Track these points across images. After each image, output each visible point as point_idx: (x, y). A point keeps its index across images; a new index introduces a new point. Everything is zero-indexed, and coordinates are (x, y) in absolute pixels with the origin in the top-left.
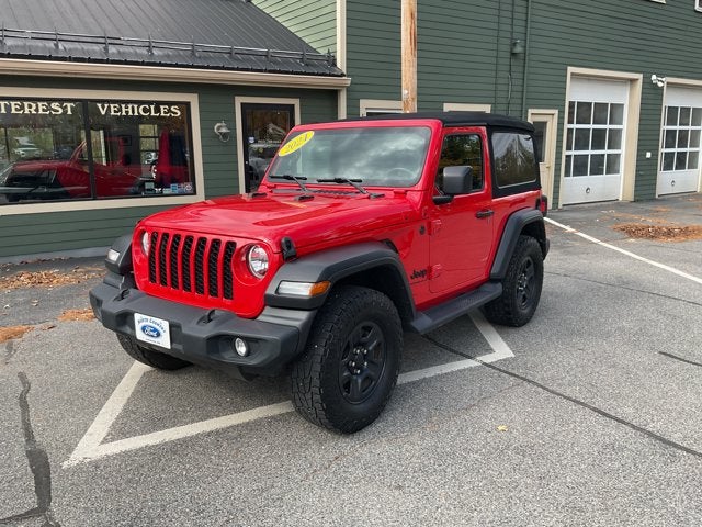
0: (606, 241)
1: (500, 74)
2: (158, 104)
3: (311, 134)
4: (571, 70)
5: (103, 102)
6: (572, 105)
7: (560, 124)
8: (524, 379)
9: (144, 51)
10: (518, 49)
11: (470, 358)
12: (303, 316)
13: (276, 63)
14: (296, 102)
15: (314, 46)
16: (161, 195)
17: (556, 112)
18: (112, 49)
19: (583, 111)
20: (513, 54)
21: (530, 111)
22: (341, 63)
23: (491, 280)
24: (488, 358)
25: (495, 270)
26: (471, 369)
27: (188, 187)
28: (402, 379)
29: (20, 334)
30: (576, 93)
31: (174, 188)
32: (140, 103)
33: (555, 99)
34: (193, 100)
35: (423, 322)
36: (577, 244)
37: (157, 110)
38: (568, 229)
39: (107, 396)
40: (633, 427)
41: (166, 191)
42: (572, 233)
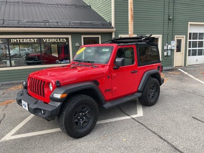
0: (197, 78)
1: (165, 25)
2: (60, 38)
3: (85, 48)
4: (189, 23)
5: (45, 38)
6: (190, 34)
7: (186, 40)
8: (141, 124)
9: (56, 24)
10: (171, 17)
11: (129, 115)
12: (59, 104)
13: (93, 25)
14: (99, 36)
15: (106, 20)
16: (61, 63)
17: (185, 36)
18: (47, 24)
19: (195, 36)
20: (169, 19)
21: (176, 36)
22: (113, 25)
23: (138, 92)
24: (134, 116)
25: (139, 89)
26: (127, 120)
27: (68, 61)
28: (98, 123)
29: (11, 103)
30: (191, 30)
31: (64, 61)
32: (55, 38)
33: (184, 32)
34: (69, 37)
35: (107, 105)
36: (186, 78)
37: (60, 40)
38: (186, 73)
39: (21, 122)
40: (168, 143)
41: (62, 62)
42: (186, 75)
